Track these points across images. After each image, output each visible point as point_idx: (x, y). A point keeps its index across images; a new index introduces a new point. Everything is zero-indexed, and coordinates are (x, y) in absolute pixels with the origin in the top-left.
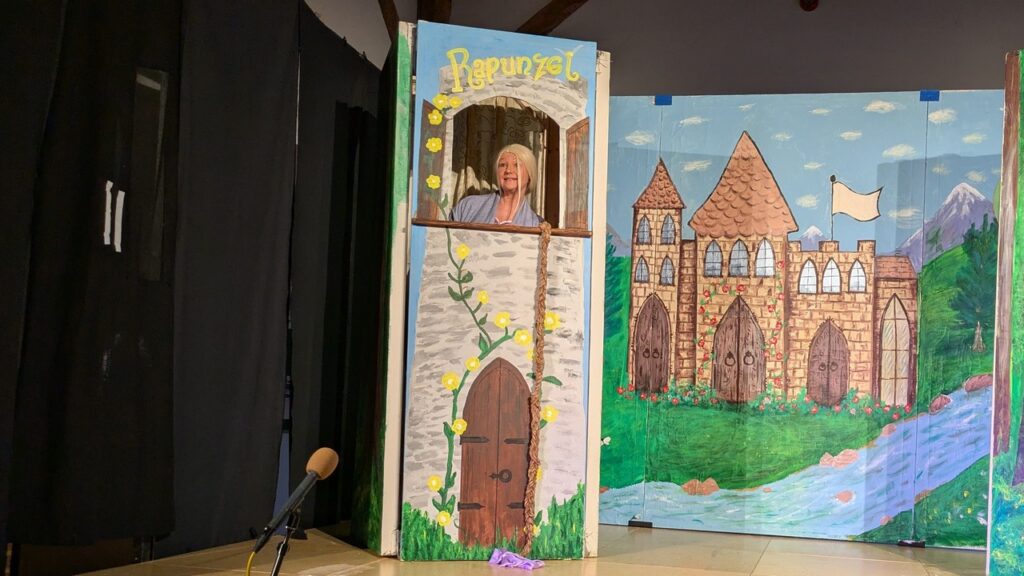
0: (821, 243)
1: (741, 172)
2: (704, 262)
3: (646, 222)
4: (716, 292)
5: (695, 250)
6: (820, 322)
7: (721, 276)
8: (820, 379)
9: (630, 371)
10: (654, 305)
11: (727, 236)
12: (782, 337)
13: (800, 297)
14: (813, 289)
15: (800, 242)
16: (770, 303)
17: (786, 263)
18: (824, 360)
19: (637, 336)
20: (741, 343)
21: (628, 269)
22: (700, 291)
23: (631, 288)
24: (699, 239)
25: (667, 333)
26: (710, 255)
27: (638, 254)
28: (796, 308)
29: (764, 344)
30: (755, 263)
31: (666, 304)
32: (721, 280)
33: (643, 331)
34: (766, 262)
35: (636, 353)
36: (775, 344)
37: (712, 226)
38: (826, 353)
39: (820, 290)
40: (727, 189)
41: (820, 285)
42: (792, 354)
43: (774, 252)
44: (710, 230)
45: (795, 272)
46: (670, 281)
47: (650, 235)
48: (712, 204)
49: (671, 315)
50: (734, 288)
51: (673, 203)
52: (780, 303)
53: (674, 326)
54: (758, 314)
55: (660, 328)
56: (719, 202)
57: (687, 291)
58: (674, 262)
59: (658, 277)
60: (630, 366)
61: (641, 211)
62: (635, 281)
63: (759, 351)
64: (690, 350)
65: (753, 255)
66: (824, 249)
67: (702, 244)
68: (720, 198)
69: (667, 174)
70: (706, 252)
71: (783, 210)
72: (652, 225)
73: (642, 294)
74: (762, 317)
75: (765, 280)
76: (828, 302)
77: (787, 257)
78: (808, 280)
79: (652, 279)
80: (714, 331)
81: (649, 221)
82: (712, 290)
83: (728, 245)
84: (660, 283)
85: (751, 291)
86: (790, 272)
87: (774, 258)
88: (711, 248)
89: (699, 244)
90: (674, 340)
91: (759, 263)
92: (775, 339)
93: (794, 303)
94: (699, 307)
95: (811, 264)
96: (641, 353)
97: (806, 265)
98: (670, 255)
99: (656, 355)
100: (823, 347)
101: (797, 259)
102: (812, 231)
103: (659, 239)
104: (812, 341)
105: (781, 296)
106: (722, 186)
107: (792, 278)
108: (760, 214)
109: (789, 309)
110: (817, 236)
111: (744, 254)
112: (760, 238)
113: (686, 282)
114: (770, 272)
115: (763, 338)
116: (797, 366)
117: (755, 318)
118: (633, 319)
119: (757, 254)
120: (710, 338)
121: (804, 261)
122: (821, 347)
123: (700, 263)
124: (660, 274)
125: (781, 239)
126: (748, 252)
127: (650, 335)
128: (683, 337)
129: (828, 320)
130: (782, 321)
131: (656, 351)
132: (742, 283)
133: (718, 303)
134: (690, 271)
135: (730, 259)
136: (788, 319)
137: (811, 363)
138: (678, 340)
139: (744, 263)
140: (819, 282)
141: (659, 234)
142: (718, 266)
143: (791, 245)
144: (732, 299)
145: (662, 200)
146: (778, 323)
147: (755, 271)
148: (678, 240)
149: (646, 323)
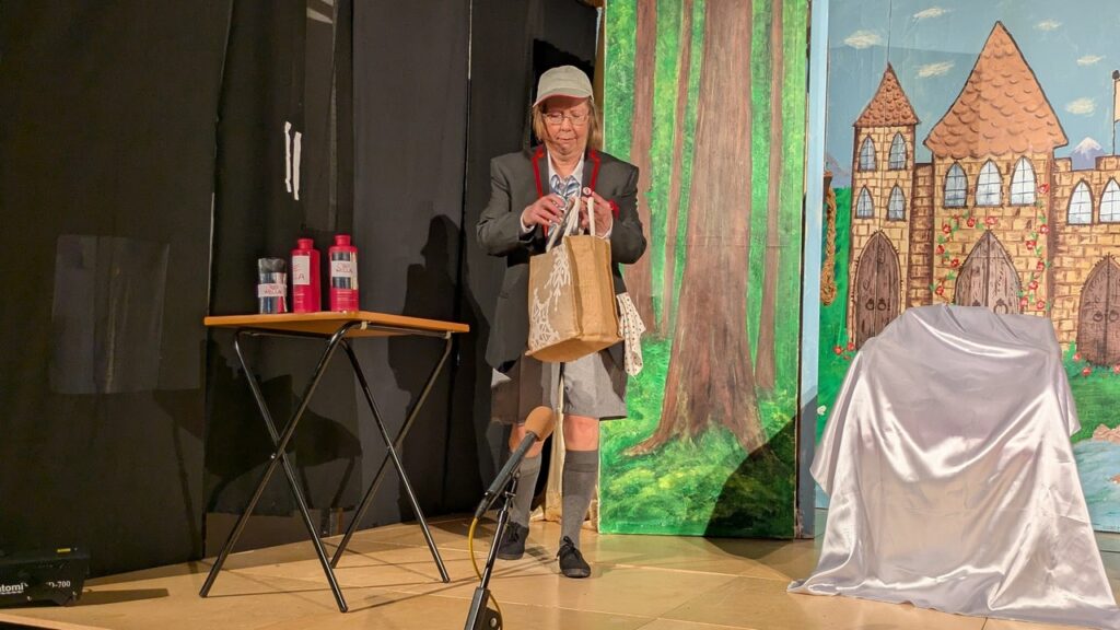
0: (1098, 160)
1: (993, 74)
2: (944, 188)
3: (870, 144)
4: (958, 227)
5: (933, 176)
6: (1096, 260)
7: (965, 207)
8: (1093, 332)
9: (850, 326)
10: (880, 244)
11: (974, 156)
12: (1044, 280)
13: (1069, 229)
14: (1087, 219)
15: (1070, 159)
16: (1029, 238)
17: (1051, 187)
18: (1101, 308)
19: (858, 284)
20: (991, 289)
21: (847, 203)
22: (938, 226)
23: (851, 225)
24: (937, 161)
25: (895, 280)
26: (951, 181)
27: (859, 184)
28: (1064, 244)
29: (1020, 288)
30: (1009, 188)
31: (895, 244)
32: (965, 212)
33: (866, 278)
34: (1024, 187)
35: (857, 305)
36: (1035, 289)
37: (954, 145)
38: (1103, 299)
39: (1096, 220)
40: (975, 95)
41: (1096, 213)
42: (1057, 301)
43: (1035, 173)
44: (952, 150)
45: (1063, 198)
46: (900, 215)
47: (875, 159)
48: (955, 118)
49: (901, 257)
50: (982, 221)
51: (904, 117)
52: (1043, 238)
53: (904, 271)
54: (1013, 252)
55: (887, 274)
56: (963, 113)
57: (922, 227)
58: (905, 191)
59: (884, 212)
60: (850, 320)
61: (864, 130)
62: (856, 217)
63: (1014, 299)
64: (925, 300)
65: (1008, 178)
66: (1102, 167)
67: (941, 168)
68: (965, 108)
69: (898, 83)
70: (947, 177)
71: (1047, 119)
72: (878, 149)
73: (865, 233)
74: (1018, 256)
75: (1022, 209)
76: (1107, 233)
77: (1052, 179)
78: (1080, 207)
79: (877, 214)
80: (956, 274)
81: (873, 142)
82: (953, 223)
83: (974, 168)
84: (888, 218)
85: (1003, 224)
86: (1056, 198)
87: (1036, 181)
88: (952, 172)
89: (937, 167)
90: (904, 288)
91: (1016, 188)
92: (1035, 282)
93: (1061, 236)
94: (936, 246)
95: (1085, 187)
96: (863, 304)
97: (1078, 188)
98: (900, 184)
99: (882, 306)
100: (1099, 292)
101: (1065, 181)
102: (1086, 145)
103: (886, 164)
104: (1085, 284)
105: (1043, 229)
106: (969, 93)
107: (1059, 205)
108: (1018, 125)
109: (1054, 245)
110: (1093, 150)
111: (995, 178)
112: (1017, 157)
113: (921, 216)
114: (1030, 199)
115: (1020, 283)
116: (1064, 316)
117: (1009, 257)
118: (854, 263)
119: (1012, 177)
120: (950, 284)
121: (1075, 183)
122: (1096, 291)
123: (938, 191)
124: (887, 208)
125: (1045, 157)
126: (1001, 175)
127: (874, 282)
128: (916, 283)
129: (1107, 257)
130: (1045, 261)
131: (882, 301)
132: (993, 213)
133: (961, 241)
134: (926, 202)
135: (977, 184)
136: (1053, 258)
137: (1083, 312)
138: (910, 287)
139: (996, 188)
140: (1095, 209)
141: (887, 158)
142: (961, 194)
143: (1058, 163)
144: (978, 235)
145: (890, 114)
146: (1039, 263)
147: (1010, 198)
148: (910, 164)
149: (870, 267)
